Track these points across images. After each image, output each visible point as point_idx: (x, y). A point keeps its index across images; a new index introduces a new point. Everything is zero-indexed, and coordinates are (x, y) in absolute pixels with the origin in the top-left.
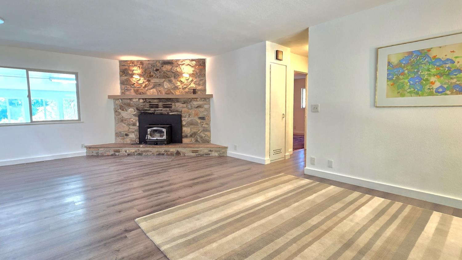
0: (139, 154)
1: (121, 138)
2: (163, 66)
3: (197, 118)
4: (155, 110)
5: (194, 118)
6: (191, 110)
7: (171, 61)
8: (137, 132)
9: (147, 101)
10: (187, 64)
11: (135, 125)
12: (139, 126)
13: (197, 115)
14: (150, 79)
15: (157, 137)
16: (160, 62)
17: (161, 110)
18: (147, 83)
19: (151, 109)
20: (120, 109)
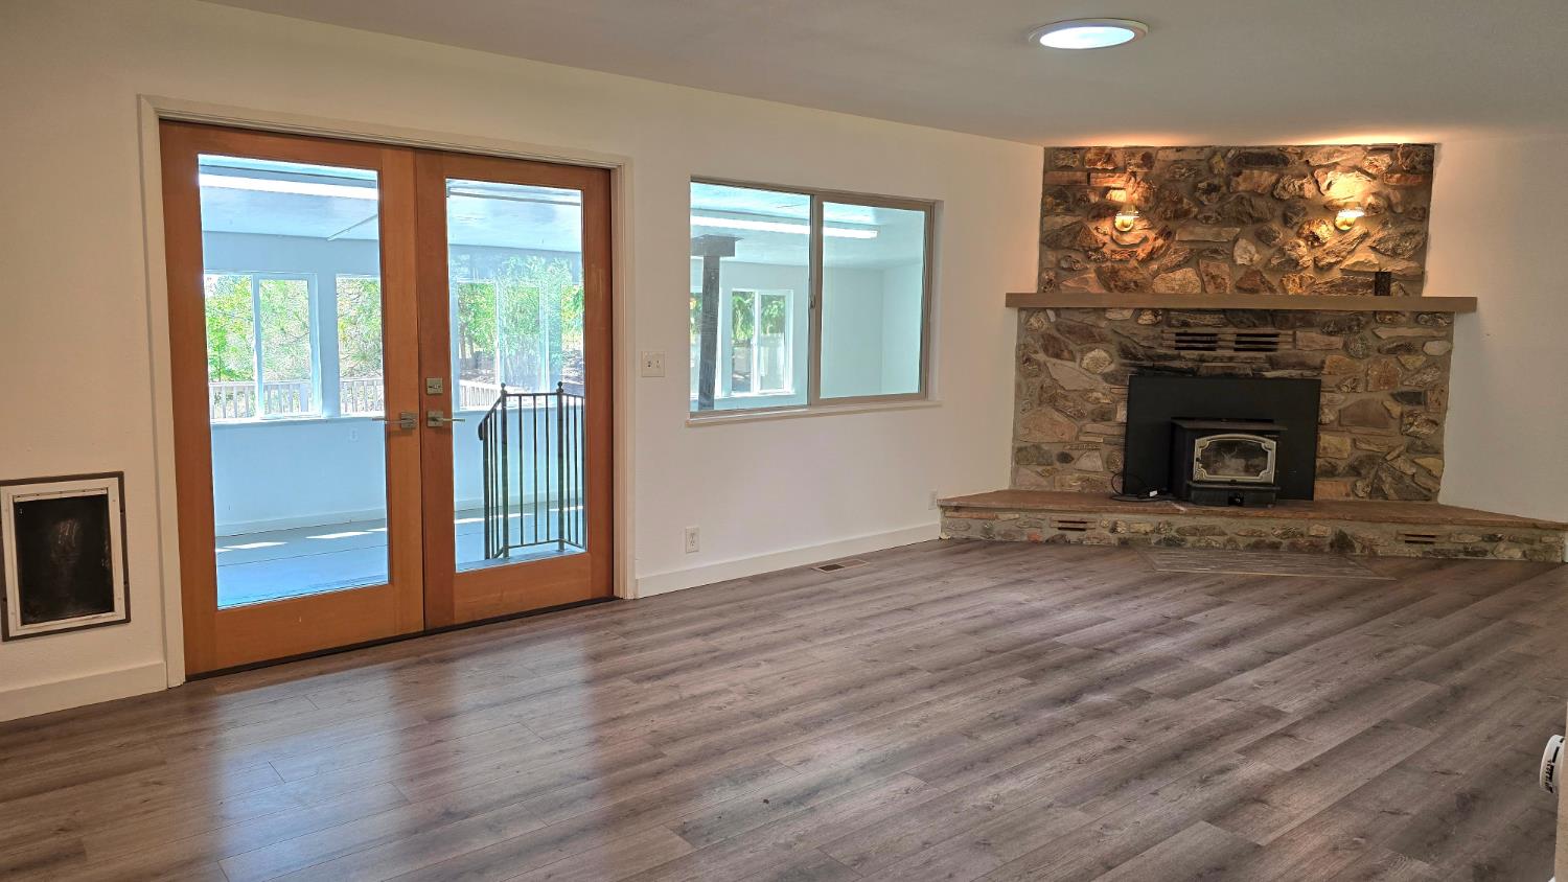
0: (1172, 543)
1: (1040, 469)
2: (1238, 174)
3: (1390, 398)
4: (1202, 360)
5: (1378, 396)
6: (1366, 361)
7: (1277, 153)
8: (1111, 448)
9: (1174, 322)
10: (1351, 163)
11: (1109, 420)
12: (1127, 425)
13: (1388, 381)
14: (1172, 225)
15: (1232, 471)
16: (1230, 155)
17: (1231, 359)
18: (1160, 242)
19: (1183, 353)
20: (1046, 350)
